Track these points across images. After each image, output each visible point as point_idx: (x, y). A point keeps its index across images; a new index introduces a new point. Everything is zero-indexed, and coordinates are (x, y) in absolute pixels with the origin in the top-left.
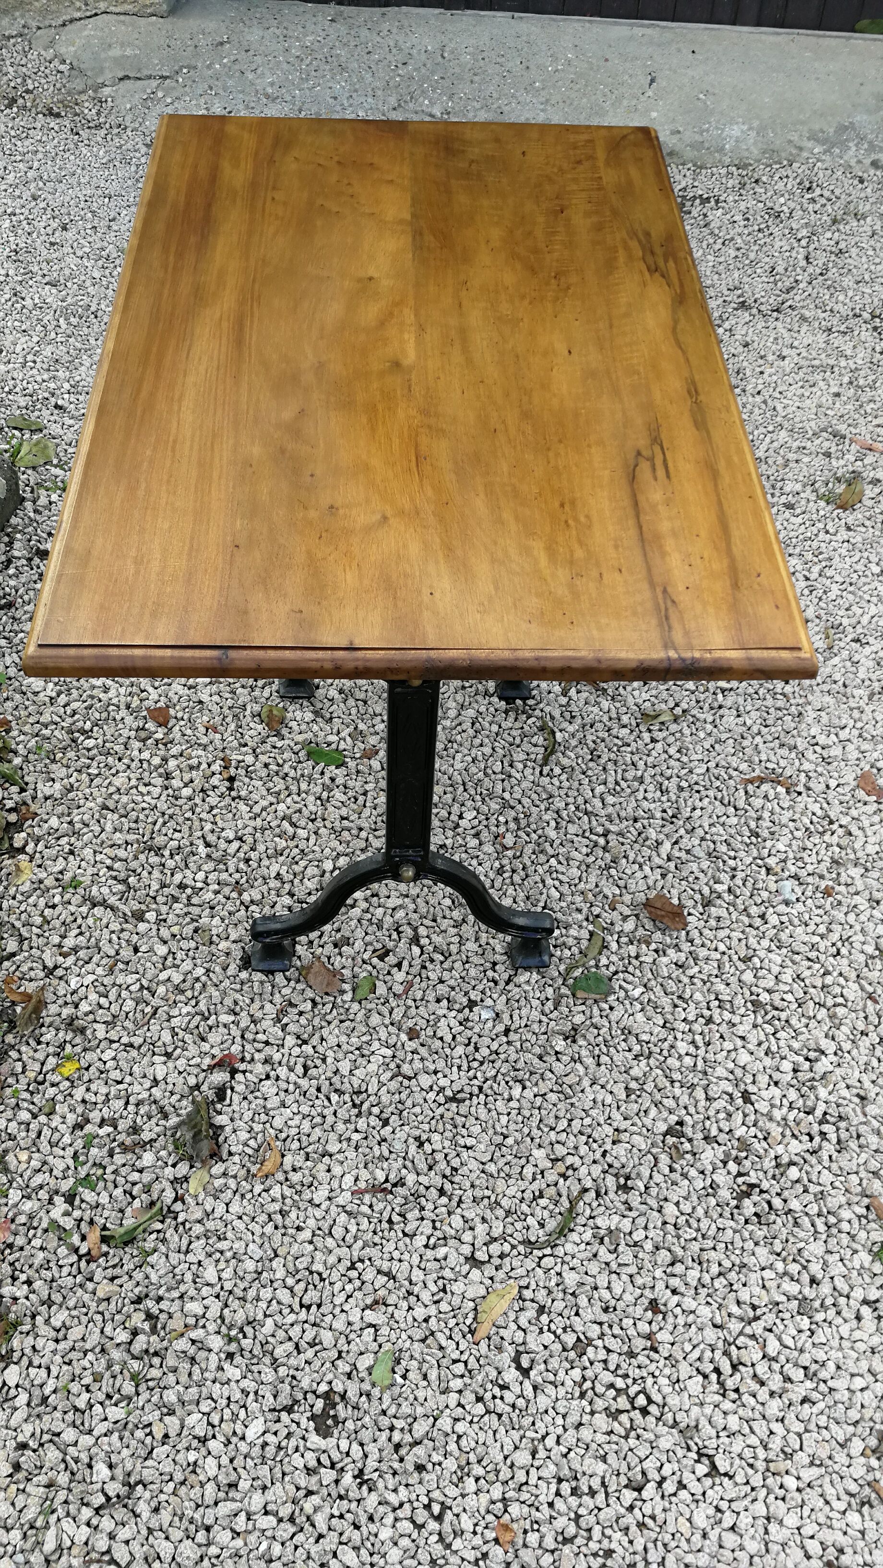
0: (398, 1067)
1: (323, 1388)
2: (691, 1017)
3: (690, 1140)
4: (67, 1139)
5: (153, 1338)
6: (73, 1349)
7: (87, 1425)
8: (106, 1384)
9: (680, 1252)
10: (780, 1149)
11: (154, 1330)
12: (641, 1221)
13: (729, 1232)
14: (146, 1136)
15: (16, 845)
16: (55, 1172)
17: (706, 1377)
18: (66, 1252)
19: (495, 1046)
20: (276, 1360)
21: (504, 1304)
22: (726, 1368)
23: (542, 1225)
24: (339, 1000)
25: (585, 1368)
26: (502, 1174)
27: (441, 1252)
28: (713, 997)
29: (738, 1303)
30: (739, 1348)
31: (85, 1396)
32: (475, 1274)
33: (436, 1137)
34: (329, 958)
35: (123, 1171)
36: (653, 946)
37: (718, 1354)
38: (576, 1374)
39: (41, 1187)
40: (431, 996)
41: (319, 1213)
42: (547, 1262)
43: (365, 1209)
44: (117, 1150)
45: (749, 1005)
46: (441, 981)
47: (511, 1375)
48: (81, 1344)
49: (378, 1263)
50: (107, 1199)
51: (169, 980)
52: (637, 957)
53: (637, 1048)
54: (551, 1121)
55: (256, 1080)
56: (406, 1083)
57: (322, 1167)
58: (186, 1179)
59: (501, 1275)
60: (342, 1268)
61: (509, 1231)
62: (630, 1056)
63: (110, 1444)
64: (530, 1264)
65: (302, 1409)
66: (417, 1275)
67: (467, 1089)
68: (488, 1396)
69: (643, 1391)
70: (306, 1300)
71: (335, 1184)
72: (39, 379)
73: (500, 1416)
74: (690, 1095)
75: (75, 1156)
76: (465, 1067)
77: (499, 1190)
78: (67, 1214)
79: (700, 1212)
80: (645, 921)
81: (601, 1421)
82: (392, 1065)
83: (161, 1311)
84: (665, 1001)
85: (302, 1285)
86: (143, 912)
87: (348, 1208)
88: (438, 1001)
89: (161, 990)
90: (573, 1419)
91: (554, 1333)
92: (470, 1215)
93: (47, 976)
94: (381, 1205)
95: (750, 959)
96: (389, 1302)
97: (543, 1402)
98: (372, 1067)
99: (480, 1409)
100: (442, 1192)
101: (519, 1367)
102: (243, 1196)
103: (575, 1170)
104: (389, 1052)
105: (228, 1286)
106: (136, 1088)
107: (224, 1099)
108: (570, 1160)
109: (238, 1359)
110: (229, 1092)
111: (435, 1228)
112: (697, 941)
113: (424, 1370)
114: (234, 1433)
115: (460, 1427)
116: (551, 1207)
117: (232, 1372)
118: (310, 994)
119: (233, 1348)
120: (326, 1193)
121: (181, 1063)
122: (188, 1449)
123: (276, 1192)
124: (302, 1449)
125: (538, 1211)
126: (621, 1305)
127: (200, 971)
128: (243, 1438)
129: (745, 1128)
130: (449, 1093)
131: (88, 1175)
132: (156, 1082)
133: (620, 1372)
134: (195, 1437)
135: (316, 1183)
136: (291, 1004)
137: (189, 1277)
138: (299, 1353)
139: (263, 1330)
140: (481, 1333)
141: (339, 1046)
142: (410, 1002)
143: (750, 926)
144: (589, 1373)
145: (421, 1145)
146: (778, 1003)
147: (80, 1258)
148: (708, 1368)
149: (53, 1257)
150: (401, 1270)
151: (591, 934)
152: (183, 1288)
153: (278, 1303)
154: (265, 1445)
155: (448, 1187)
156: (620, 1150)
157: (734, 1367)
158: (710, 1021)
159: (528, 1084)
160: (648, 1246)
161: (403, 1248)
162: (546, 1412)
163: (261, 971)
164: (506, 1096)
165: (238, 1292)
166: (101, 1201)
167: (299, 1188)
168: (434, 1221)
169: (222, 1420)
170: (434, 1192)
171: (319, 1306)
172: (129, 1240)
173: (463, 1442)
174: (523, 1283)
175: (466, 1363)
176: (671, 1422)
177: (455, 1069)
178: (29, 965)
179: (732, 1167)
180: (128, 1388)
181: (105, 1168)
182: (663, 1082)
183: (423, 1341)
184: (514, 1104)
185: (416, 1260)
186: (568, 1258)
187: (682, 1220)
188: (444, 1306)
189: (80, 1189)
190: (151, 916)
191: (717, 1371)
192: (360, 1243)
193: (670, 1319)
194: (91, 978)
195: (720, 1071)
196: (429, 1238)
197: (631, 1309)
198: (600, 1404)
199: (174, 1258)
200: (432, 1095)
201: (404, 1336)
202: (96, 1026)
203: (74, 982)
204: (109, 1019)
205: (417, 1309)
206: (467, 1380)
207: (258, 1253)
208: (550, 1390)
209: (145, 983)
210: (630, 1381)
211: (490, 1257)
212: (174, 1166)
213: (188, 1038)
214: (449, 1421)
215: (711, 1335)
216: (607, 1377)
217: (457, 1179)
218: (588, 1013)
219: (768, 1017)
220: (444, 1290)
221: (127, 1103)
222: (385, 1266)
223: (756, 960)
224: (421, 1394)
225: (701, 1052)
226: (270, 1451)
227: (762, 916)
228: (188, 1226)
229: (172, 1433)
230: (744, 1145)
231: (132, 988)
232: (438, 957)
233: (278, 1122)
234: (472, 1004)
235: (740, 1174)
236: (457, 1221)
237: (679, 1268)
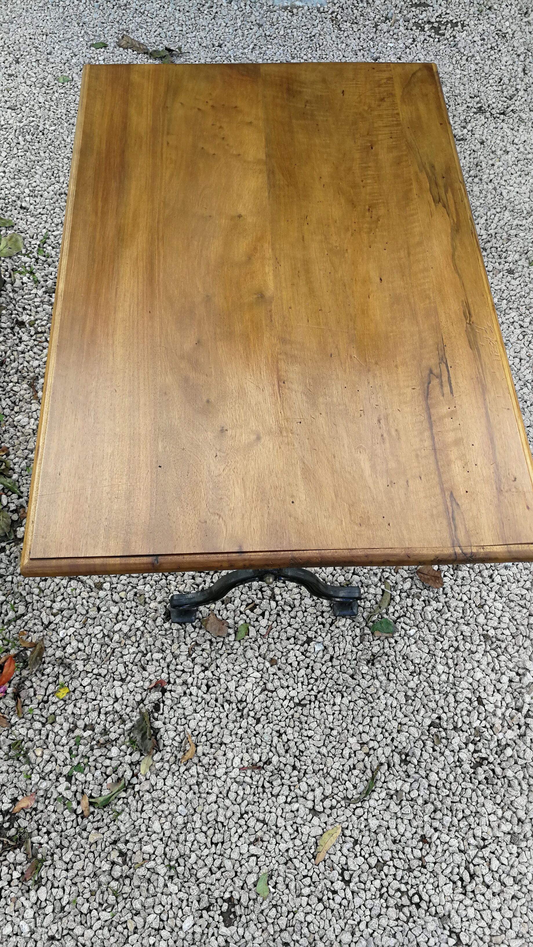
0: (265, 684)
1: (227, 896)
2: (446, 647)
3: (445, 730)
4: (64, 741)
5: (125, 867)
6: (77, 875)
7: (89, 924)
8: (98, 897)
9: (439, 805)
10: (500, 735)
11: (125, 862)
12: (416, 785)
13: (469, 791)
14: (113, 736)
15: (19, 536)
16: (59, 762)
17: (454, 883)
18: (69, 813)
19: (324, 669)
20: (198, 879)
21: (333, 840)
22: (467, 877)
23: (355, 787)
24: (226, 641)
25: (382, 879)
26: (330, 755)
27: (295, 806)
28: (459, 633)
29: (474, 837)
30: (475, 865)
31: (86, 905)
32: (316, 820)
33: (289, 731)
34: (219, 611)
35: (100, 760)
36: (422, 598)
37: (462, 869)
38: (377, 883)
39: (51, 772)
40: (284, 636)
41: (220, 783)
42: (359, 811)
43: (248, 779)
44: (96, 747)
45: (482, 637)
46: (290, 625)
47: (339, 885)
48: (82, 872)
49: (257, 814)
50: (91, 778)
51: (120, 630)
52: (412, 606)
53: (412, 668)
54: (360, 719)
55: (178, 697)
56: (270, 694)
57: (220, 753)
58: (138, 762)
59: (331, 820)
60: (235, 819)
61: (335, 791)
62: (407, 673)
63: (103, 935)
64: (348, 813)
65: (215, 909)
66: (281, 822)
67: (308, 698)
68: (325, 898)
69: (417, 893)
70: (215, 840)
71: (229, 764)
73: (332, 911)
74: (445, 699)
75: (70, 751)
76: (306, 683)
77: (329, 765)
78: (68, 789)
79: (451, 778)
80: (417, 582)
81: (393, 913)
82: (261, 683)
83: (128, 850)
84: (430, 638)
85: (212, 831)
86: (102, 584)
87: (237, 780)
88: (288, 639)
89: (116, 637)
90: (375, 912)
91: (364, 857)
92: (311, 782)
93: (45, 629)
94: (257, 777)
95: (482, 606)
96: (264, 839)
97: (358, 901)
98: (249, 686)
99: (320, 906)
100: (294, 768)
101: (343, 880)
102: (173, 774)
103: (375, 750)
104: (258, 675)
105: (167, 833)
106: (105, 703)
107: (159, 710)
108: (372, 744)
109: (176, 880)
110: (162, 705)
111: (290, 790)
112: (450, 595)
113: (287, 882)
114: (176, 925)
115: (309, 918)
116: (361, 775)
117: (173, 888)
118: (208, 636)
119: (173, 872)
120: (224, 770)
121: (131, 685)
122: (149, 936)
123: (193, 771)
124: (216, 934)
125: (353, 779)
126: (404, 839)
127: (139, 624)
128: (181, 928)
129: (479, 722)
130: (296, 701)
131: (79, 763)
132: (116, 700)
133: (403, 881)
134: (152, 928)
135: (217, 764)
136: (197, 644)
137: (143, 828)
138: (212, 874)
139: (190, 861)
140: (320, 858)
141: (228, 671)
142: (271, 640)
143: (483, 583)
144: (385, 883)
145: (280, 736)
146: (499, 637)
147: (77, 816)
148: (456, 878)
149: (61, 816)
150: (271, 818)
151: (383, 591)
152: (140, 835)
153: (198, 842)
154: (194, 933)
155: (298, 764)
156: (402, 737)
157: (472, 877)
158: (457, 649)
159: (345, 694)
160: (420, 801)
161: (272, 804)
162: (360, 907)
163: (178, 623)
164: (332, 702)
165: (174, 837)
166: (88, 779)
167: (207, 766)
168: (289, 786)
169: (168, 918)
170: (289, 768)
171: (223, 843)
172: (106, 804)
173: (311, 927)
174: (345, 825)
175: (311, 877)
176: (434, 913)
177: (300, 684)
178: (33, 622)
179: (471, 747)
180: (112, 899)
181: (89, 758)
182: (429, 691)
183: (286, 864)
184: (336, 708)
185: (279, 812)
186: (371, 810)
187: (440, 784)
188: (297, 842)
189: (75, 773)
190: (106, 586)
191: (461, 879)
192: (245, 802)
193: (434, 848)
194: (72, 630)
195: (464, 684)
196: (287, 797)
197: (410, 841)
198: (392, 902)
199: (134, 816)
200: (286, 703)
201: (274, 861)
202: (77, 662)
203: (62, 633)
204: (85, 657)
205: (281, 844)
206: (312, 888)
207: (184, 811)
208: (362, 894)
209: (106, 632)
210: (409, 887)
211: (324, 808)
212: (131, 754)
213: (135, 668)
214: (302, 914)
215: (458, 858)
216: (396, 884)
217: (303, 758)
218: (382, 645)
219: (494, 646)
220: (297, 831)
221: (100, 713)
222: (261, 817)
223: (486, 607)
224: (285, 898)
225: (452, 671)
226: (197, 937)
227: (491, 577)
228: (141, 794)
229: (139, 927)
230: (479, 732)
231: (98, 636)
232: (288, 608)
233: (193, 724)
234: (309, 640)
235: (475, 751)
236: (304, 786)
237: (439, 815)
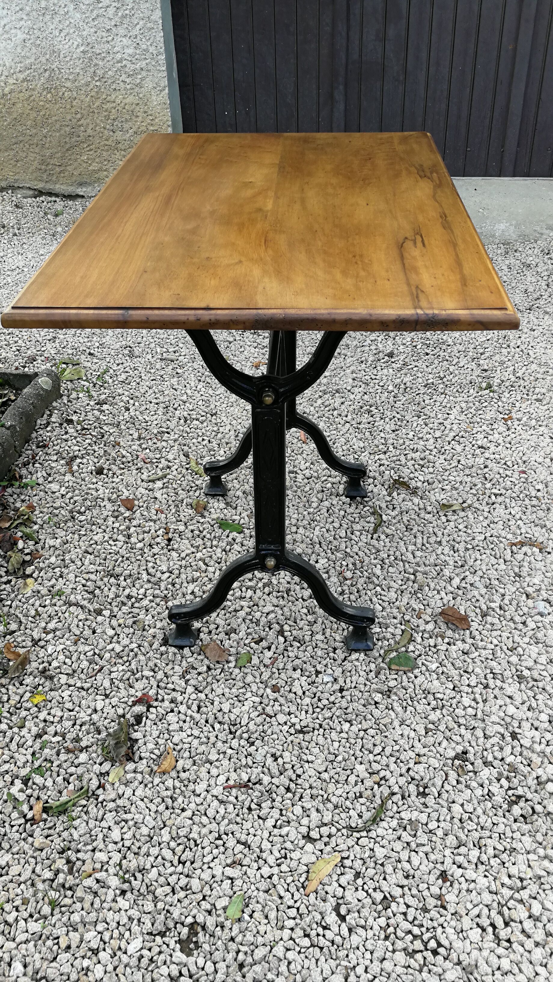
0: (264, 709)
1: (190, 920)
2: (473, 684)
3: (472, 764)
4: (30, 743)
5: (70, 877)
6: (11, 881)
7: (12, 933)
8: (31, 908)
9: (464, 838)
10: (540, 772)
11: (71, 872)
12: (435, 815)
13: (502, 826)
14: (84, 744)
15: (27, 573)
16: (18, 764)
17: (484, 930)
18: (17, 815)
19: (332, 699)
20: (156, 898)
21: (329, 868)
22: (500, 923)
23: (360, 817)
24: (226, 667)
25: (389, 918)
26: (333, 780)
27: (284, 831)
28: (488, 671)
29: (510, 877)
30: (509, 909)
31: (14, 914)
32: (309, 847)
33: (286, 754)
34: (222, 642)
35: (65, 765)
36: (446, 640)
37: (493, 913)
38: (382, 921)
39: (7, 772)
40: (289, 666)
41: (198, 800)
42: (363, 841)
43: (232, 799)
44: (63, 751)
45: (515, 677)
46: (297, 657)
47: (332, 919)
48: (18, 878)
49: (238, 835)
50: (51, 783)
51: (113, 650)
52: (435, 646)
53: (434, 703)
54: (370, 746)
55: (164, 713)
56: (268, 719)
57: (203, 770)
58: (108, 773)
59: (328, 848)
60: (212, 837)
61: (336, 818)
62: (429, 708)
63: (27, 950)
64: (350, 842)
65: (172, 934)
66: (266, 845)
67: (311, 725)
68: (313, 933)
69: (435, 937)
70: (183, 858)
71: (212, 782)
72: (82, 341)
73: (321, 949)
74: (472, 734)
75: (33, 754)
76: (311, 711)
77: (330, 791)
78: (21, 791)
79: (479, 811)
80: (441, 624)
81: (400, 957)
82: (259, 708)
83: (78, 859)
84: (454, 673)
85: (181, 847)
86: (102, 610)
87: (220, 798)
88: (294, 670)
89: (107, 655)
90: (378, 954)
91: (367, 892)
92: (308, 805)
93: (33, 646)
94: (244, 797)
95: (516, 649)
96: (244, 863)
97: (355, 940)
98: (246, 708)
99: (306, 942)
100: (288, 790)
101: (339, 915)
102: (146, 786)
103: (386, 781)
104: (258, 700)
105: (127, 843)
106: (82, 714)
107: (141, 723)
108: (382, 773)
109: (128, 895)
110: (144, 718)
111: (281, 815)
112: (478, 637)
113: (266, 911)
114: (120, 948)
115: (291, 955)
116: (368, 804)
117: (123, 903)
118: (206, 662)
119: (126, 886)
120: (205, 786)
121: (114, 701)
122: (83, 957)
123: (169, 783)
124: (168, 962)
125: (358, 806)
126: (418, 874)
127: (134, 645)
128: (125, 953)
129: (513, 757)
130: (298, 727)
131: (40, 766)
132: (95, 711)
133: (416, 922)
134: (90, 949)
135: (198, 780)
136: (193, 668)
137: (100, 836)
138: (174, 894)
139: (150, 876)
140: (312, 886)
141: (223, 695)
142: (274, 670)
143: (515, 629)
144: (392, 921)
145: (276, 760)
146: (536, 676)
147: (27, 821)
148: (485, 922)
149: (8, 820)
150: (254, 842)
151: (403, 631)
152: (95, 844)
153: (163, 859)
154: (142, 957)
155: (292, 786)
156: (420, 768)
157: (507, 924)
158: (486, 687)
159: (354, 722)
160: (440, 833)
161: (257, 827)
162: (358, 948)
163: (175, 646)
164: (338, 729)
165: (134, 849)
166: (47, 784)
167: (186, 783)
168: (281, 810)
169: (112, 937)
170: (282, 790)
171: (192, 863)
172: (63, 810)
173: (292, 966)
174: (345, 854)
175: (298, 909)
176: (456, 960)
177: (303, 712)
178: (23, 638)
179: (504, 781)
180: (46, 910)
181: (52, 763)
182: (452, 724)
183: (267, 892)
184: (344, 735)
185: (266, 835)
186: (379, 839)
187: (465, 816)
188: (284, 868)
189: (33, 775)
190: (107, 613)
191: (493, 925)
192: (226, 821)
193: (456, 885)
194: (62, 647)
195: (494, 718)
196: (277, 821)
197: (426, 877)
198: (400, 945)
199: (92, 823)
200: (286, 728)
201: (253, 888)
202: (60, 676)
203: (50, 649)
204: (70, 672)
205: (263, 868)
206: (298, 921)
207: (152, 823)
208: (360, 931)
209: (97, 651)
210: (424, 930)
211: (321, 837)
212: (101, 764)
213: (121, 685)
214: (282, 949)
215: (487, 898)
216: (406, 926)
217: (300, 781)
218: (399, 679)
219: (530, 685)
220: (286, 858)
221: (74, 724)
222: (243, 838)
223: (519, 649)
224: (262, 929)
225: (481, 705)
226: (145, 961)
227: (524, 623)
228: (105, 803)
229: (73, 946)
230: (513, 769)
231: (88, 654)
232: (296, 644)
233: (176, 740)
234: (318, 673)
235: (510, 788)
236: (298, 810)
237: (463, 850)
